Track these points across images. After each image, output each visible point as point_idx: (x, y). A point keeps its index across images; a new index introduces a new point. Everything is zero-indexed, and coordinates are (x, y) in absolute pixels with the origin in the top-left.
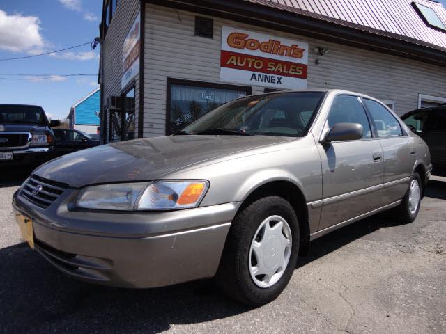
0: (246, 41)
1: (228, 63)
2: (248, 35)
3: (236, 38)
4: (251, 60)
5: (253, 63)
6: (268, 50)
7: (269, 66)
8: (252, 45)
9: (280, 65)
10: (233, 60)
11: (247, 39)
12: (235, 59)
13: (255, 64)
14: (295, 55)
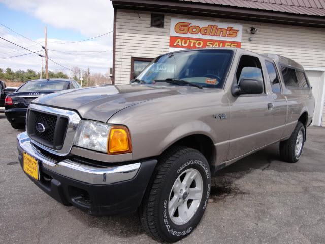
0: (189, 28)
1: (175, 44)
2: (191, 24)
3: (182, 26)
4: (193, 41)
5: (195, 43)
6: (207, 33)
7: (208, 44)
8: (194, 30)
9: (217, 43)
10: (178, 42)
11: (190, 26)
12: (180, 42)
13: (196, 44)
14: (230, 35)
